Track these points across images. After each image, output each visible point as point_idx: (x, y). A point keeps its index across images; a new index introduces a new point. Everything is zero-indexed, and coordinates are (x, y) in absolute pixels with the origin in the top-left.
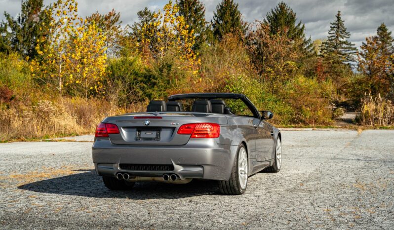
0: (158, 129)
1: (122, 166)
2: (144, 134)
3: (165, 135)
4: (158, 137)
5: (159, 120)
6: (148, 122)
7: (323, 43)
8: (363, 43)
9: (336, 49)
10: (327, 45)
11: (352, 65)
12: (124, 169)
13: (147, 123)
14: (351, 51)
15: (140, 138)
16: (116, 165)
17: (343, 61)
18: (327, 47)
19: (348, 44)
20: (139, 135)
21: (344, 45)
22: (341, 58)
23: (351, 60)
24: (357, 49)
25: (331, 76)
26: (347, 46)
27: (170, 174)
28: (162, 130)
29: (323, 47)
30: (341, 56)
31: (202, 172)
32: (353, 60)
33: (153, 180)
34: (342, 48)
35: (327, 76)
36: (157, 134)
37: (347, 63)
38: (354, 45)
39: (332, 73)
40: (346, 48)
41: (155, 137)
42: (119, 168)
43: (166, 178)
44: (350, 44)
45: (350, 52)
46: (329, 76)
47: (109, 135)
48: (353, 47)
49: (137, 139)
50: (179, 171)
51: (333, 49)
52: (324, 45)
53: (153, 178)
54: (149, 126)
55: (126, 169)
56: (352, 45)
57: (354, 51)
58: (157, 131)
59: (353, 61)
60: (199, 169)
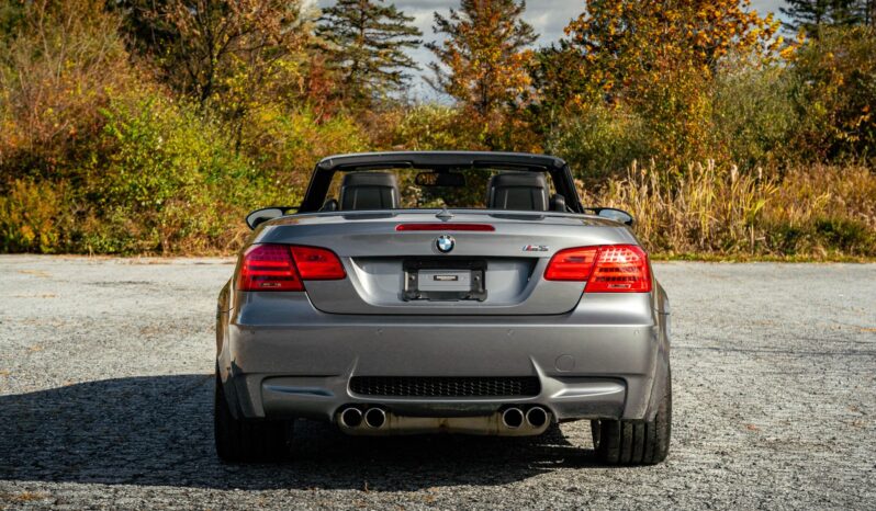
0: (478, 264)
1: (359, 384)
2: (426, 281)
3: (501, 283)
4: (479, 289)
5: (486, 236)
6: (448, 242)
7: (325, 12)
8: (437, 15)
9: (362, 29)
10: (335, 18)
11: (405, 76)
12: (366, 393)
13: (446, 243)
14: (405, 39)
15: (417, 291)
16: (338, 381)
17: (383, 64)
18: (337, 23)
19: (394, 18)
20: (413, 283)
21: (384, 20)
22: (377, 55)
23: (401, 64)
24: (419, 31)
25: (347, 106)
26: (392, 22)
27: (526, 407)
28: (490, 266)
29: (324, 23)
30: (374, 49)
31: (622, 400)
32: (411, 64)
33: (442, 426)
34: (379, 26)
35: (339, 105)
36: (474, 281)
37: (389, 70)
38: (412, 19)
39: (350, 99)
40: (390, 28)
41: (468, 289)
42: (349, 393)
43: (514, 419)
44: (401, 16)
45: (399, 39)
46: (343, 108)
47: (305, 283)
48: (408, 24)
49: (405, 297)
50: (554, 396)
51: (354, 29)
52: (327, 16)
53: (442, 420)
54: (451, 253)
55: (374, 393)
56: (406, 19)
57: (412, 38)
58: (473, 269)
59: (409, 66)
60: (614, 389)
